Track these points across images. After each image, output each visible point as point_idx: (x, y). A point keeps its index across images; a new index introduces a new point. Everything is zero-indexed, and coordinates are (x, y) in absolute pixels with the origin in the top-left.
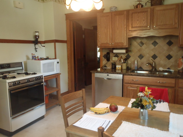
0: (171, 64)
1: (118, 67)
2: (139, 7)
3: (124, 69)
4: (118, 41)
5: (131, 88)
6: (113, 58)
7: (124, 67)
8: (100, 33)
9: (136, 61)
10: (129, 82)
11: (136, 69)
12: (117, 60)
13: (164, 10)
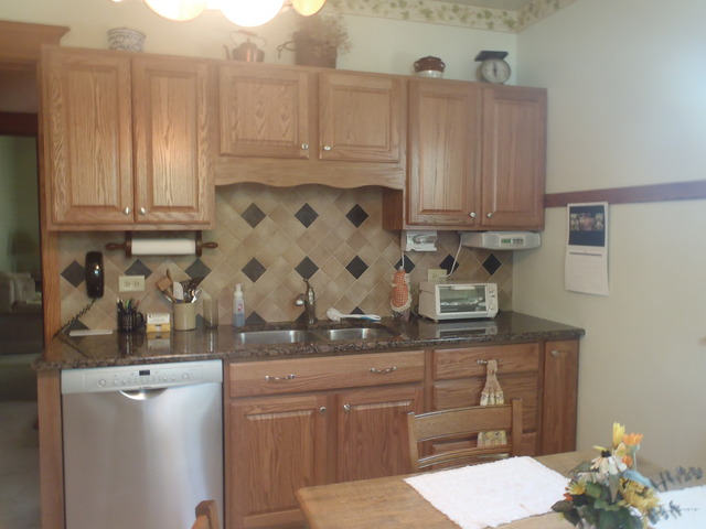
0: (364, 294)
1: (157, 321)
2: (249, 59)
3: (186, 328)
4: (168, 196)
5: (264, 417)
6: (123, 279)
7: (187, 322)
8: (63, 152)
9: (239, 287)
10: (257, 391)
11: (240, 323)
12: (141, 287)
13: (356, 90)
